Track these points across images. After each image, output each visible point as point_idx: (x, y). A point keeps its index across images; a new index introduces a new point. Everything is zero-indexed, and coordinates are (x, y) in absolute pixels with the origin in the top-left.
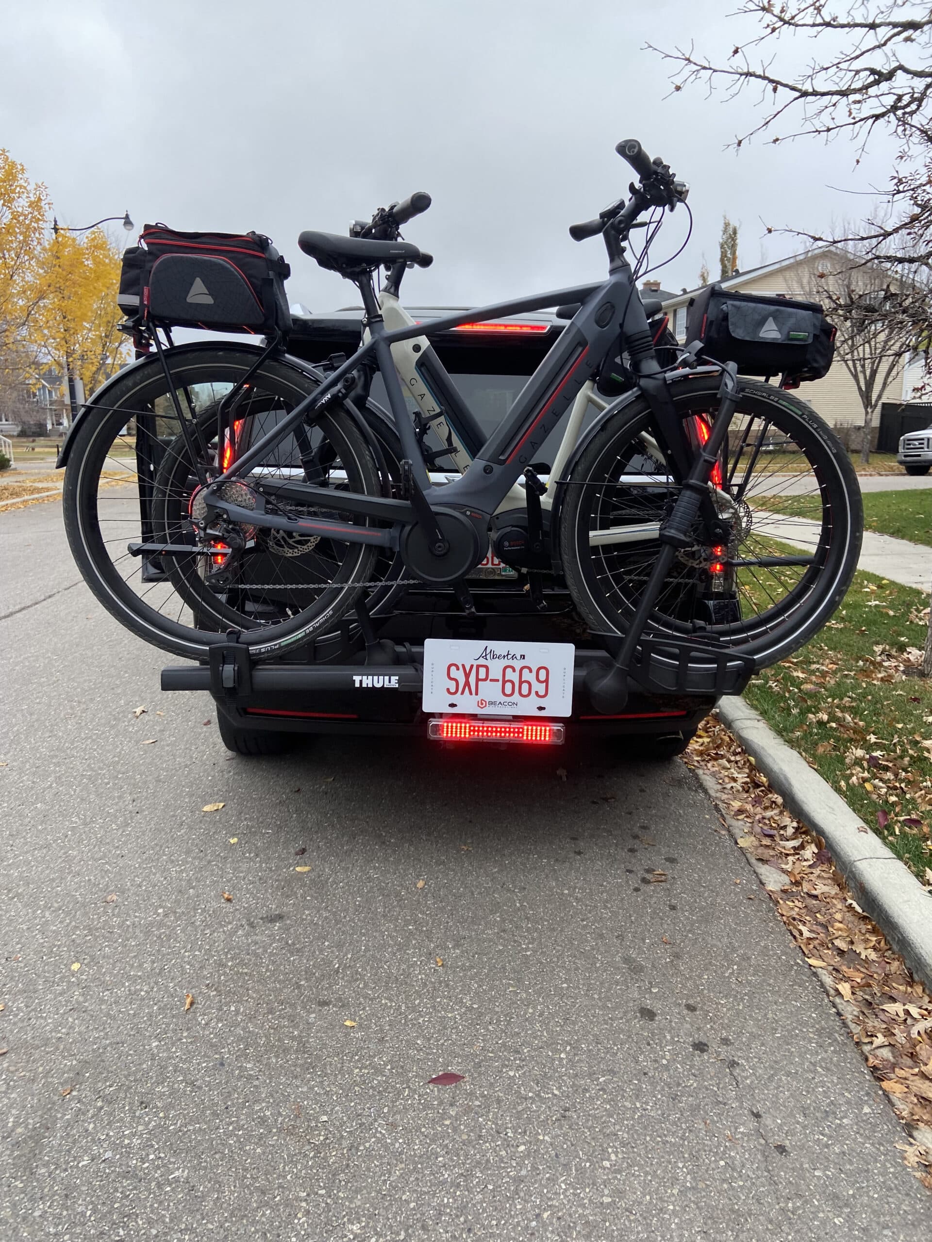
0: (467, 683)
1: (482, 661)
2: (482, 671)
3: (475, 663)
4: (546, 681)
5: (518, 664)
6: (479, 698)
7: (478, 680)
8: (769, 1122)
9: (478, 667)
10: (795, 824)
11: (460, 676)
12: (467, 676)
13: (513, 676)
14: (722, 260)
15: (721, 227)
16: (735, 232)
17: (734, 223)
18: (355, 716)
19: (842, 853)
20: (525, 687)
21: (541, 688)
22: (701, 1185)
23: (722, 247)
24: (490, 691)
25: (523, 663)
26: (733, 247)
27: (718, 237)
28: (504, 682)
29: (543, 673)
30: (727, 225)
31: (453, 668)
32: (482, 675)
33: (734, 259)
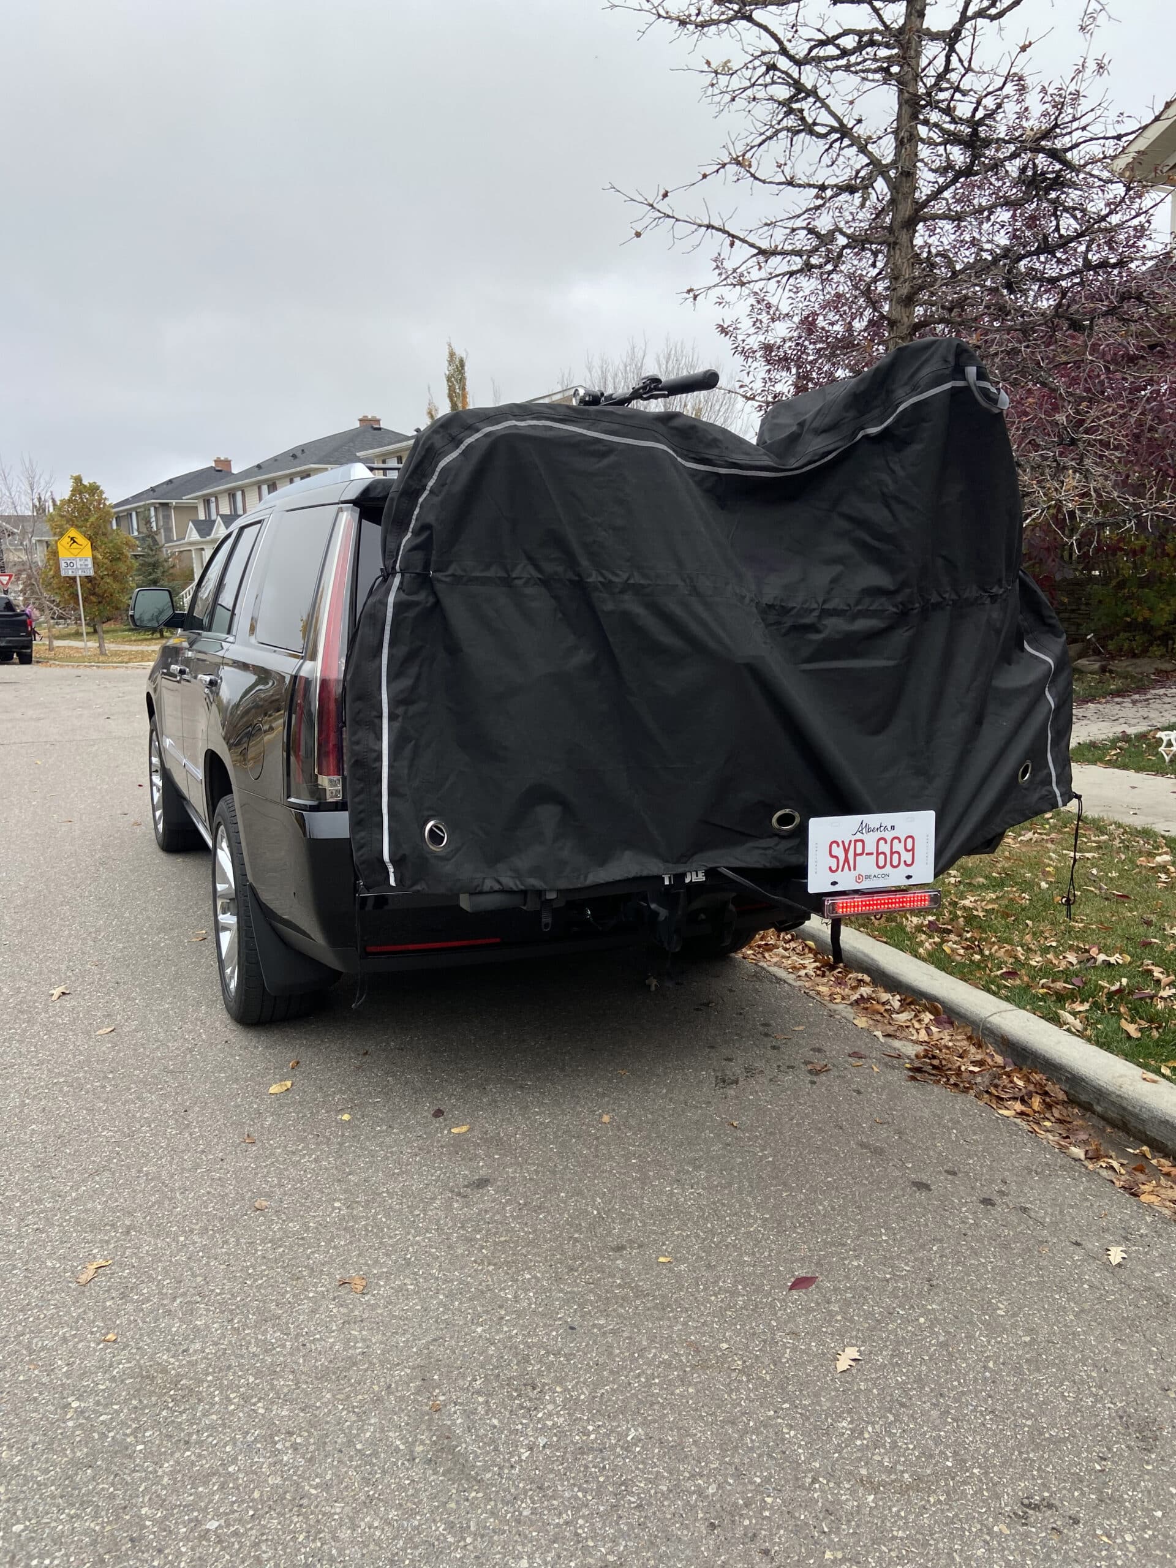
0: (846, 860)
1: (859, 836)
2: (859, 845)
3: (854, 838)
4: (913, 849)
5: (889, 835)
6: (856, 873)
7: (856, 855)
8: (1090, 1246)
9: (856, 841)
10: (898, 997)
11: (839, 852)
12: (846, 851)
13: (884, 848)
14: (450, 397)
15: (446, 356)
16: (462, 364)
17: (460, 352)
18: (498, 940)
19: (969, 1014)
20: (896, 856)
21: (907, 857)
22: (1087, 1306)
23: (449, 379)
24: (866, 864)
25: (893, 834)
26: (462, 380)
27: (444, 368)
28: (878, 854)
29: (910, 841)
30: (452, 355)
31: (834, 845)
32: (859, 851)
33: (464, 396)
